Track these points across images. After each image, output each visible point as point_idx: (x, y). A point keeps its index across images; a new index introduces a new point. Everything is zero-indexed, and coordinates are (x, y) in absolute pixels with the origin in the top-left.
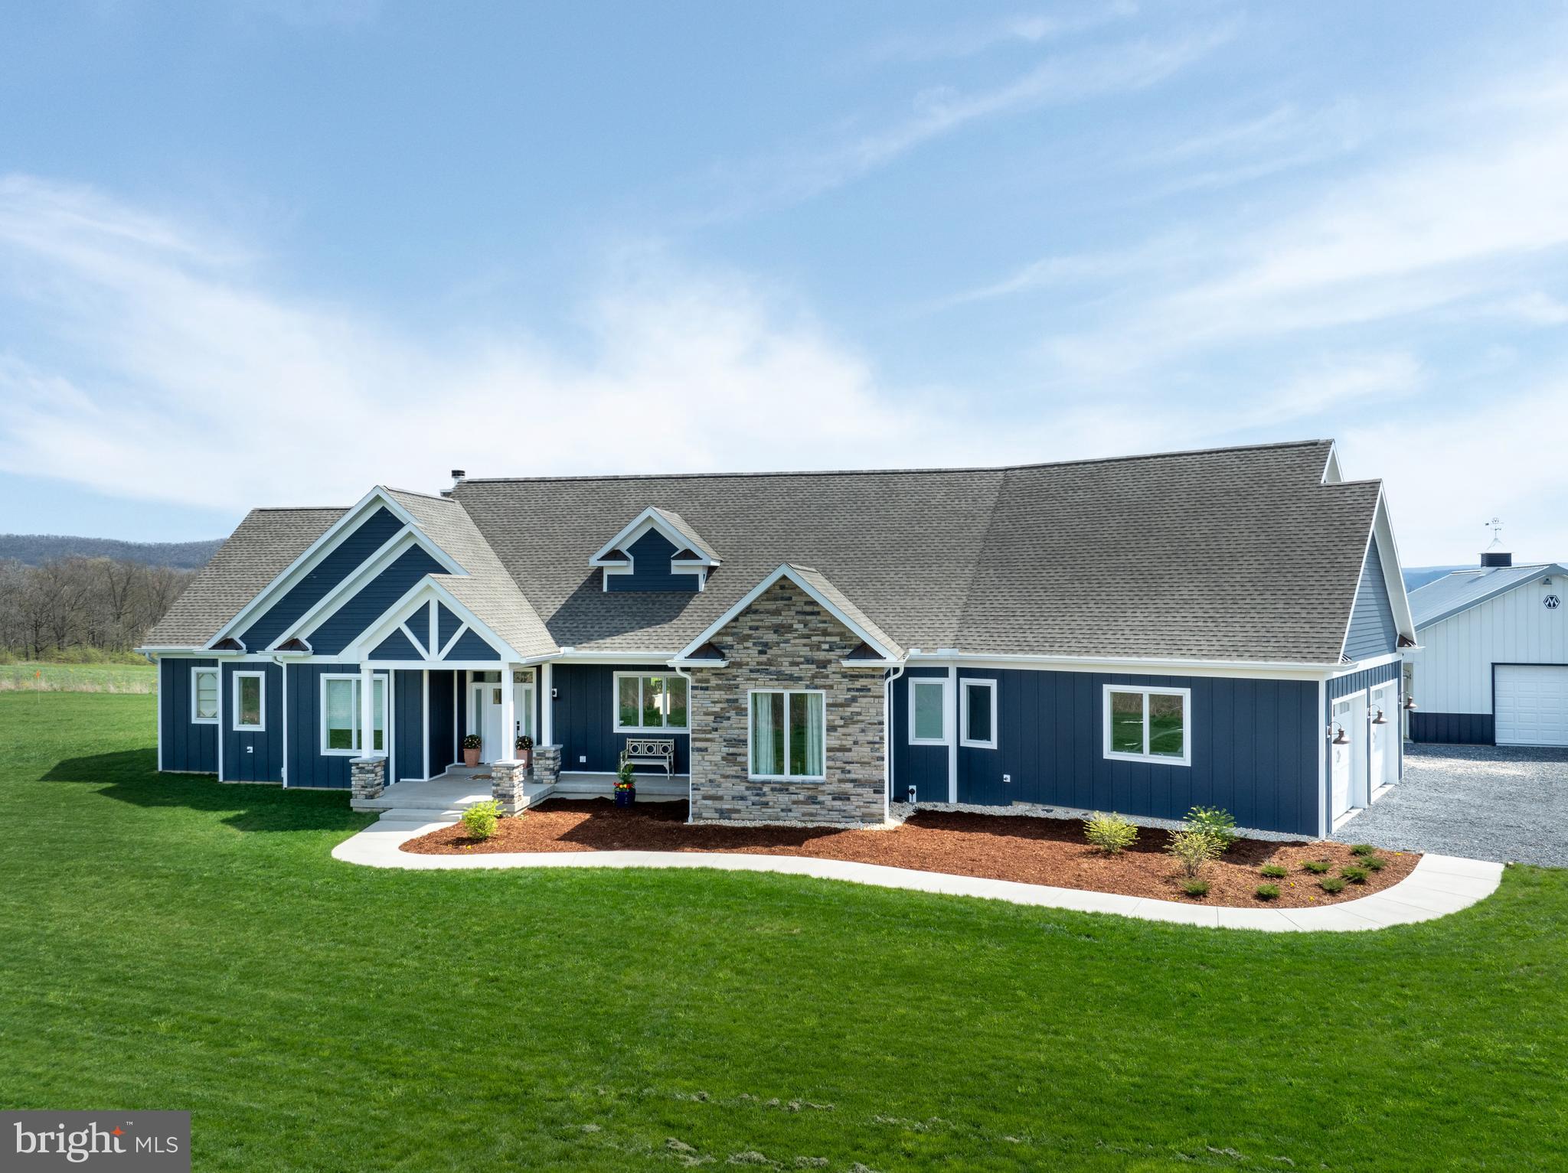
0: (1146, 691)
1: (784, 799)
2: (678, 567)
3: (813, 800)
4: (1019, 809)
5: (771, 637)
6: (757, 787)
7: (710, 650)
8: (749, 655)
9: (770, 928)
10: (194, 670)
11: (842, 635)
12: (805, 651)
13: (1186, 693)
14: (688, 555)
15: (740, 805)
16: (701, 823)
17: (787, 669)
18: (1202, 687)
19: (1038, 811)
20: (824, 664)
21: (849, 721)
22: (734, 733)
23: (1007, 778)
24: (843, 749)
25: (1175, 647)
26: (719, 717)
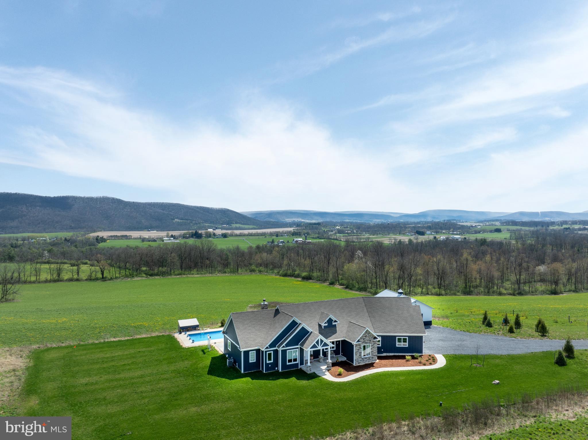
0: (402, 338)
1: (366, 359)
2: (334, 324)
3: (369, 359)
4: (384, 354)
5: (365, 338)
6: (363, 359)
7: (358, 341)
8: (362, 340)
10: (249, 352)
11: (373, 336)
12: (368, 339)
13: (407, 338)
14: (335, 321)
15: (361, 361)
16: (357, 365)
17: (367, 342)
18: (409, 337)
19: (388, 354)
20: (370, 340)
21: (373, 348)
22: (360, 352)
23: (382, 350)
24: (373, 351)
25: (406, 332)
26: (358, 350)
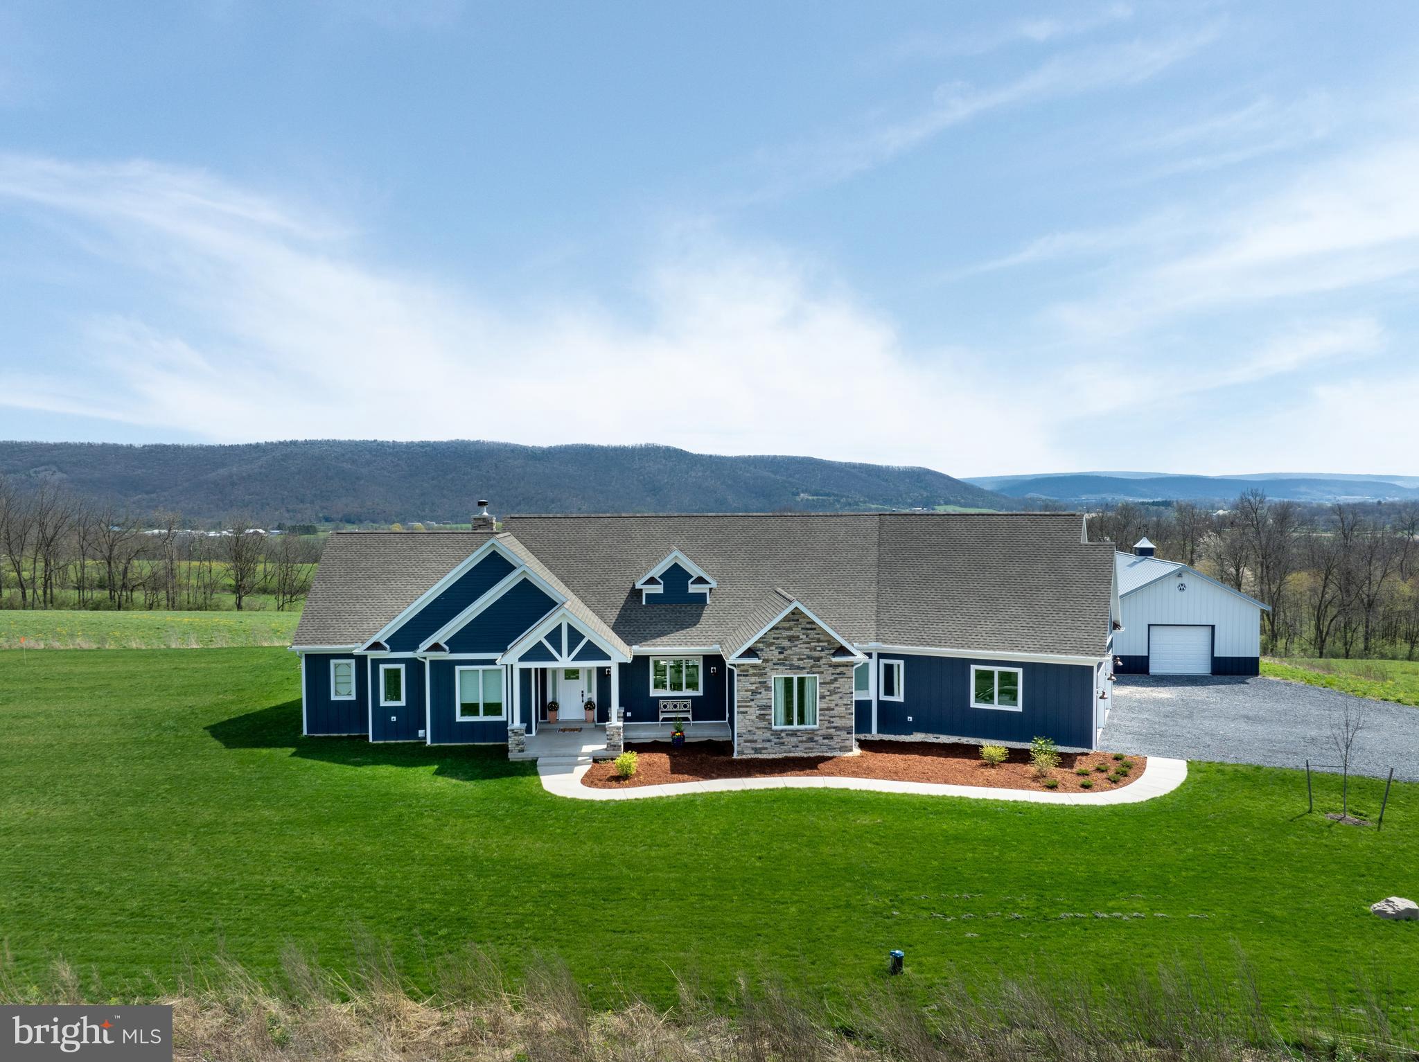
0: (997, 669)
1: (794, 740)
2: (693, 589)
3: (811, 740)
4: (918, 737)
5: (786, 643)
6: (777, 734)
7: (751, 653)
8: (773, 654)
9: (865, 820)
10: (333, 662)
11: (828, 641)
12: (807, 652)
13: (1020, 671)
14: (701, 580)
15: (767, 745)
16: (744, 757)
17: (796, 663)
18: (1028, 667)
19: (931, 738)
20: (818, 659)
21: (832, 692)
22: (764, 702)
23: (910, 719)
24: (829, 709)
25: (1014, 646)
26: (754, 692)
